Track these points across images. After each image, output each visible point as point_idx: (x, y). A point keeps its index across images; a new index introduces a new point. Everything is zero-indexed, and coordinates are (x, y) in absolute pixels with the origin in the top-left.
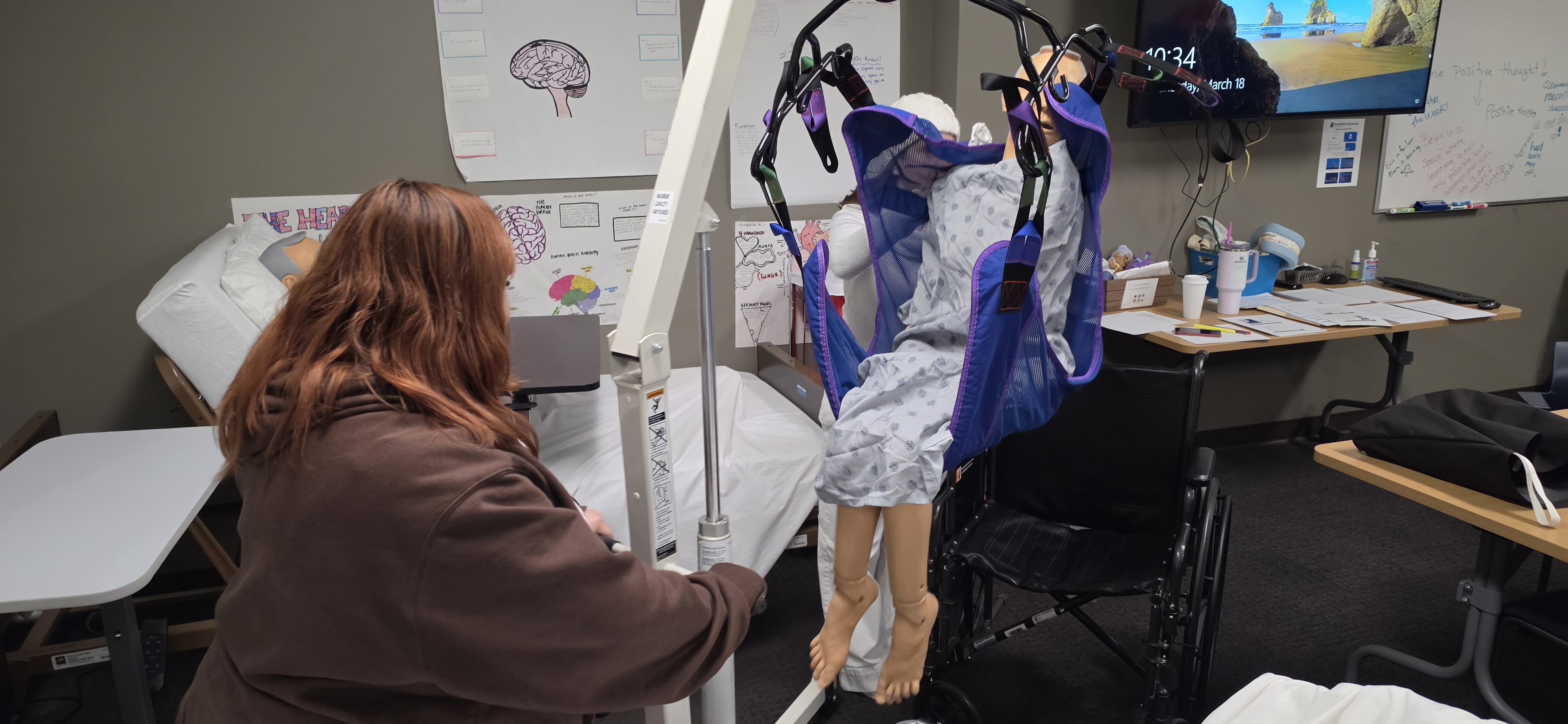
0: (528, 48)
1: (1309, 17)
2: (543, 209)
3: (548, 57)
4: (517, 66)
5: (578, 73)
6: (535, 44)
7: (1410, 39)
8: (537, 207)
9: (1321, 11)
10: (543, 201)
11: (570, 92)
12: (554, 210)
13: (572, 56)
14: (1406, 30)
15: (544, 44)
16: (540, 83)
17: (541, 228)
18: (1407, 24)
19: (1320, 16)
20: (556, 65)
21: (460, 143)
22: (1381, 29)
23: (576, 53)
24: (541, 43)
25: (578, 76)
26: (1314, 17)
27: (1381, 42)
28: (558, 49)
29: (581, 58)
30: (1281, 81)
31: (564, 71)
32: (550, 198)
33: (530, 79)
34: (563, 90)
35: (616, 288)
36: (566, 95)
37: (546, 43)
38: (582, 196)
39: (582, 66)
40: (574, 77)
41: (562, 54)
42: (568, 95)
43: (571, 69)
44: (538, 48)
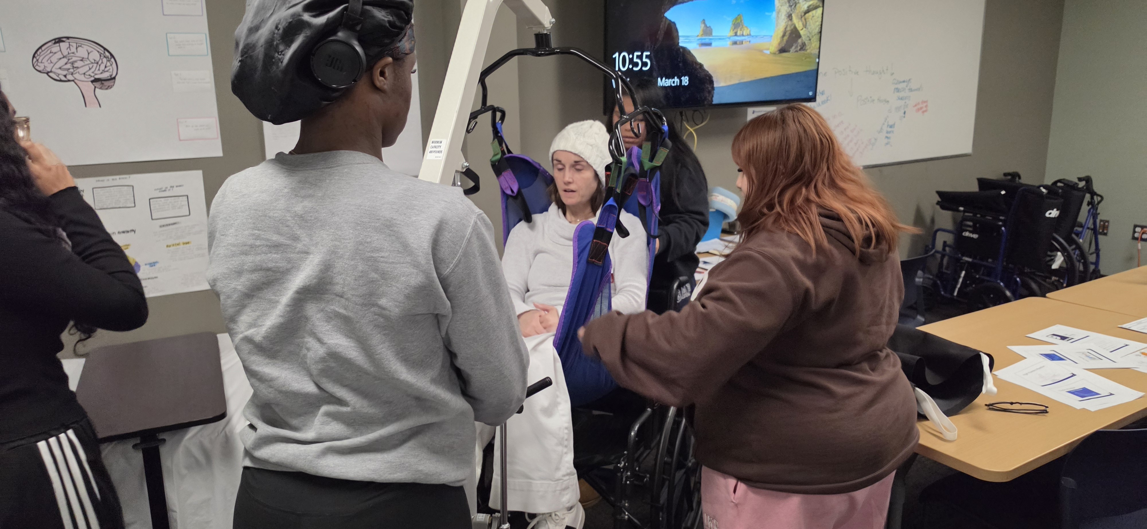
0: (50, 44)
1: (732, 31)
3: (73, 53)
4: (40, 61)
5: (106, 67)
6: (59, 41)
7: (803, 47)
9: (739, 26)
11: (97, 84)
13: (98, 52)
14: (800, 41)
15: (68, 41)
16: (65, 76)
18: (799, 36)
19: (739, 30)
20: (82, 60)
22: (783, 40)
23: (103, 49)
24: (64, 39)
25: (106, 69)
26: (735, 31)
27: (783, 50)
28: (83, 46)
29: (107, 54)
30: (714, 79)
31: (91, 66)
33: (55, 73)
34: (90, 83)
35: (157, 262)
36: (94, 87)
37: (70, 40)
38: (116, 179)
39: (109, 61)
40: (101, 71)
41: (87, 50)
42: (95, 87)
43: (97, 63)
44: (61, 44)
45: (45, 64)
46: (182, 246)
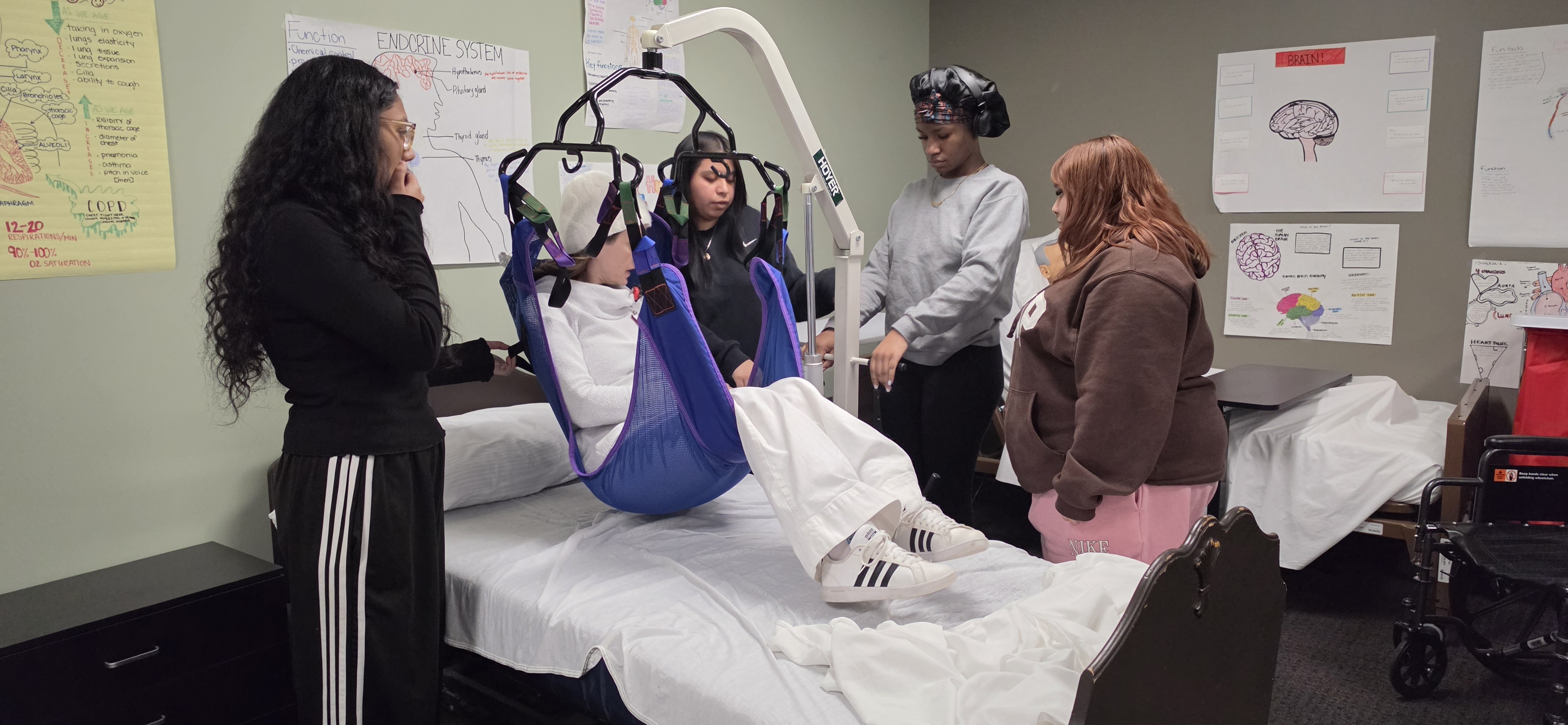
0: (1287, 107)
2: (1281, 236)
3: (1303, 114)
4: (1275, 123)
5: (1328, 125)
6: (1293, 104)
8: (1276, 235)
10: (1282, 230)
11: (1318, 141)
12: (1291, 238)
13: (1324, 112)
15: (1301, 104)
16: (1293, 134)
17: (1277, 252)
20: (1309, 120)
21: (1218, 183)
23: (1328, 110)
24: (1298, 103)
25: (1328, 128)
28: (1313, 107)
29: (1331, 113)
31: (1316, 125)
32: (1286, 228)
33: (1285, 132)
34: (1312, 140)
35: (1340, 309)
38: (1317, 227)
39: (1332, 120)
40: (1323, 129)
41: (1315, 111)
42: (1316, 143)
43: (1321, 122)
44: (1295, 107)
45: (1279, 125)
46: (1366, 297)
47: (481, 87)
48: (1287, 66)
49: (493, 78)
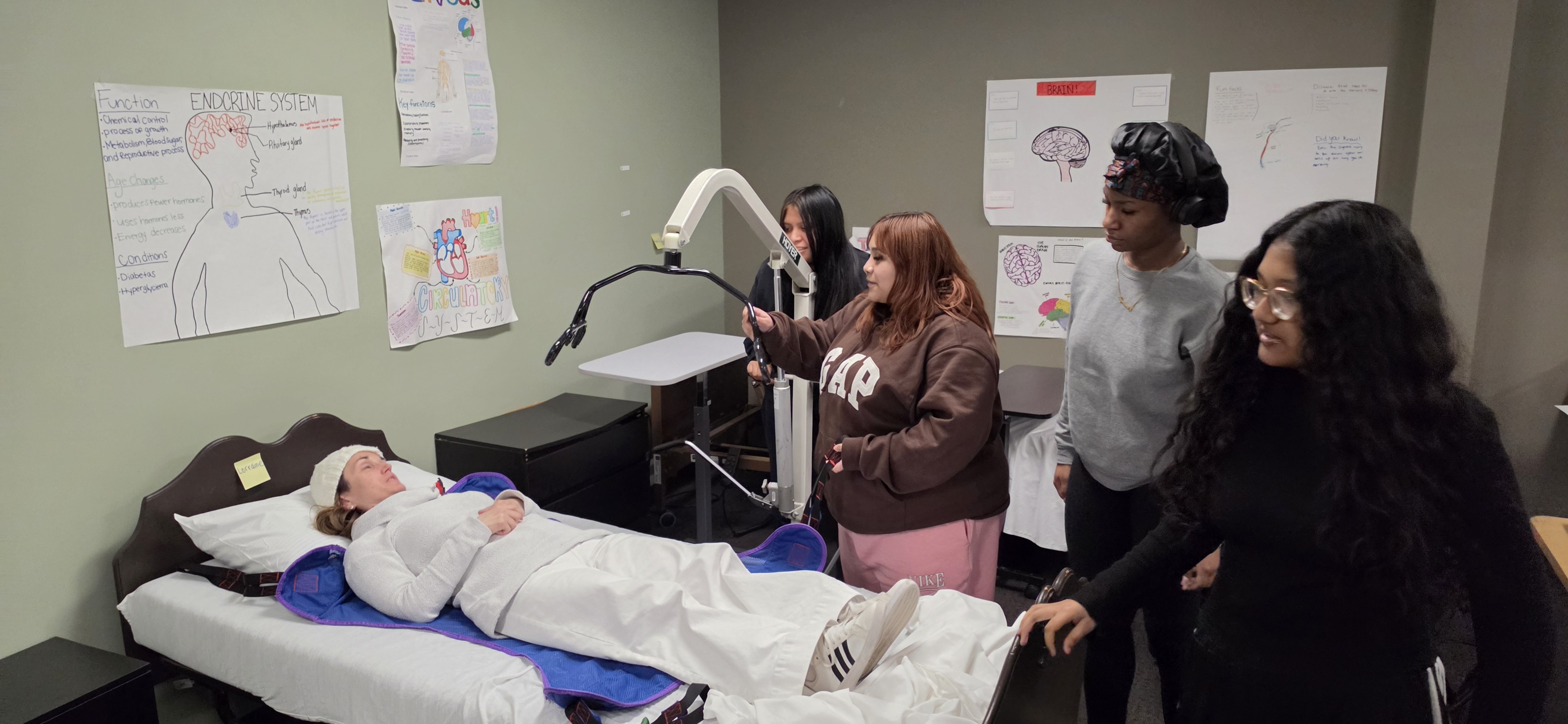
0: (1046, 132)
2: (1042, 248)
3: (1060, 139)
4: (1037, 145)
5: (1081, 150)
6: (1052, 130)
8: (1038, 246)
10: (1043, 242)
11: (1073, 164)
12: (1050, 250)
13: (1078, 138)
16: (1051, 157)
17: (1039, 261)
20: (1065, 145)
21: (989, 198)
23: (1081, 136)
24: (1057, 128)
25: (1081, 152)
28: (1068, 133)
29: (1084, 139)
31: (1070, 149)
32: (1048, 241)
34: (1068, 162)
36: (1069, 166)
37: (1060, 129)
38: (1072, 240)
39: (1084, 145)
40: (1078, 153)
41: (1070, 137)
42: (1071, 166)
43: (1076, 147)
44: (1053, 132)
45: (1040, 148)
47: (297, 139)
48: (1046, 95)
49: (308, 128)
